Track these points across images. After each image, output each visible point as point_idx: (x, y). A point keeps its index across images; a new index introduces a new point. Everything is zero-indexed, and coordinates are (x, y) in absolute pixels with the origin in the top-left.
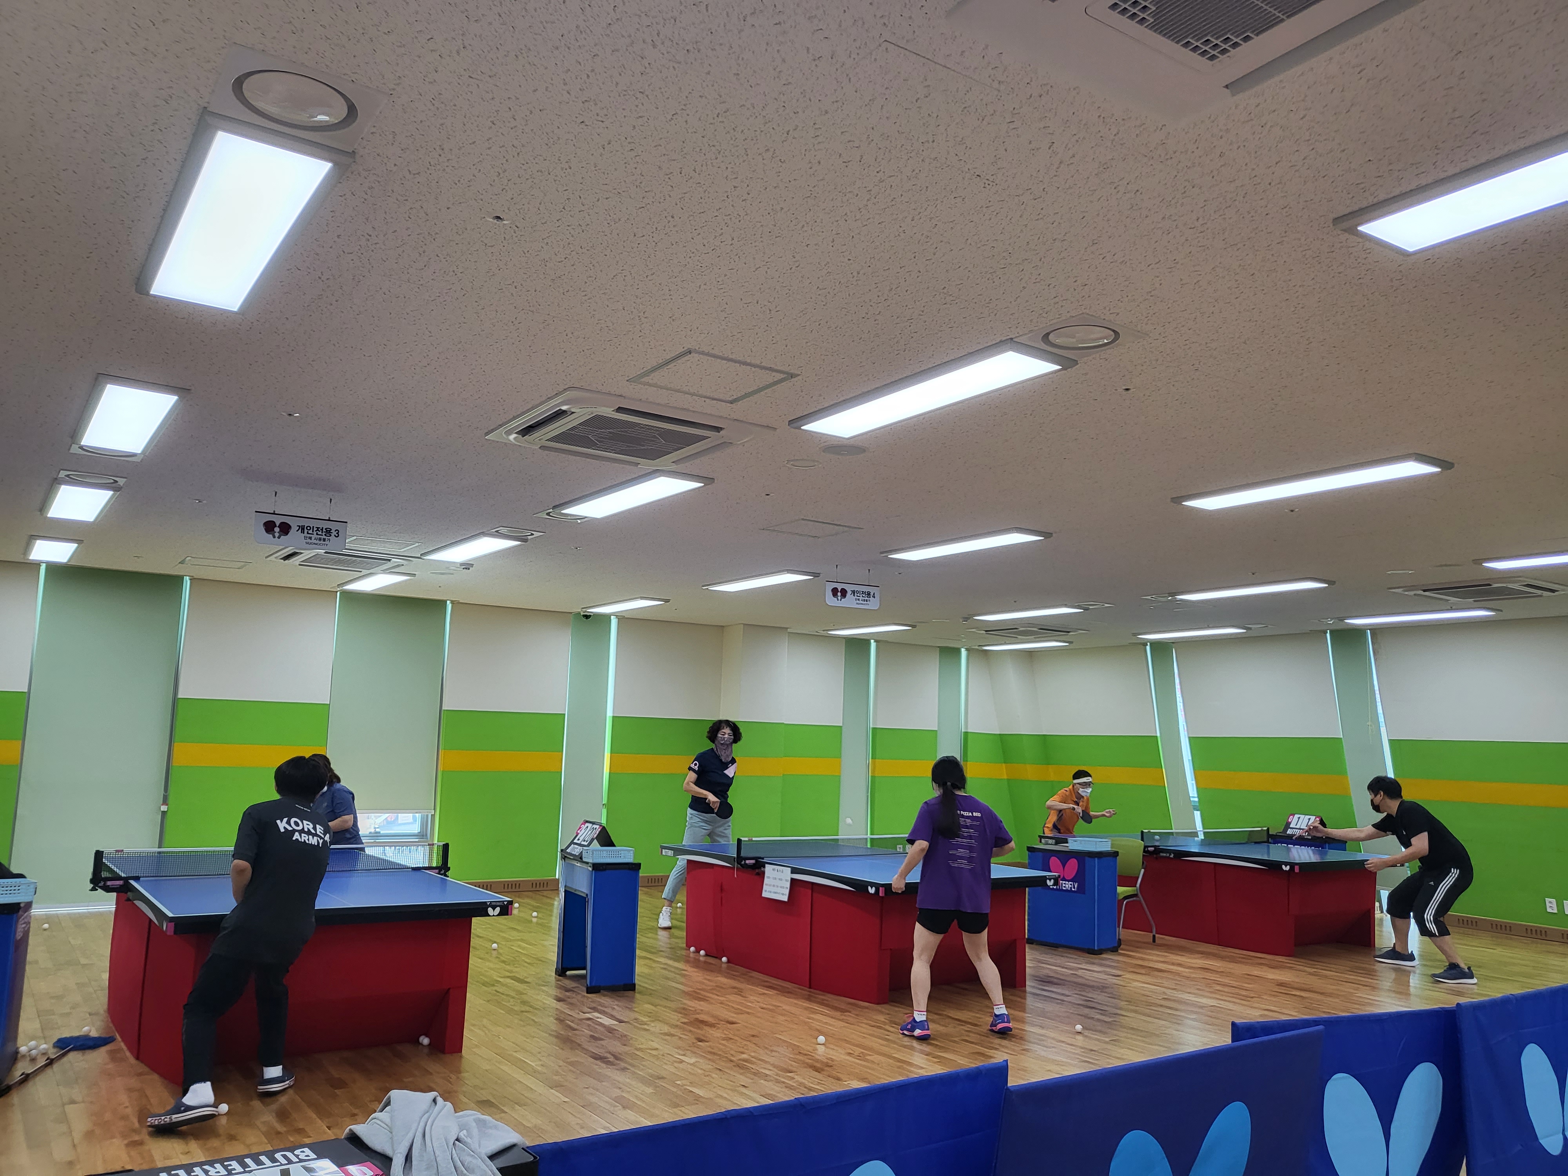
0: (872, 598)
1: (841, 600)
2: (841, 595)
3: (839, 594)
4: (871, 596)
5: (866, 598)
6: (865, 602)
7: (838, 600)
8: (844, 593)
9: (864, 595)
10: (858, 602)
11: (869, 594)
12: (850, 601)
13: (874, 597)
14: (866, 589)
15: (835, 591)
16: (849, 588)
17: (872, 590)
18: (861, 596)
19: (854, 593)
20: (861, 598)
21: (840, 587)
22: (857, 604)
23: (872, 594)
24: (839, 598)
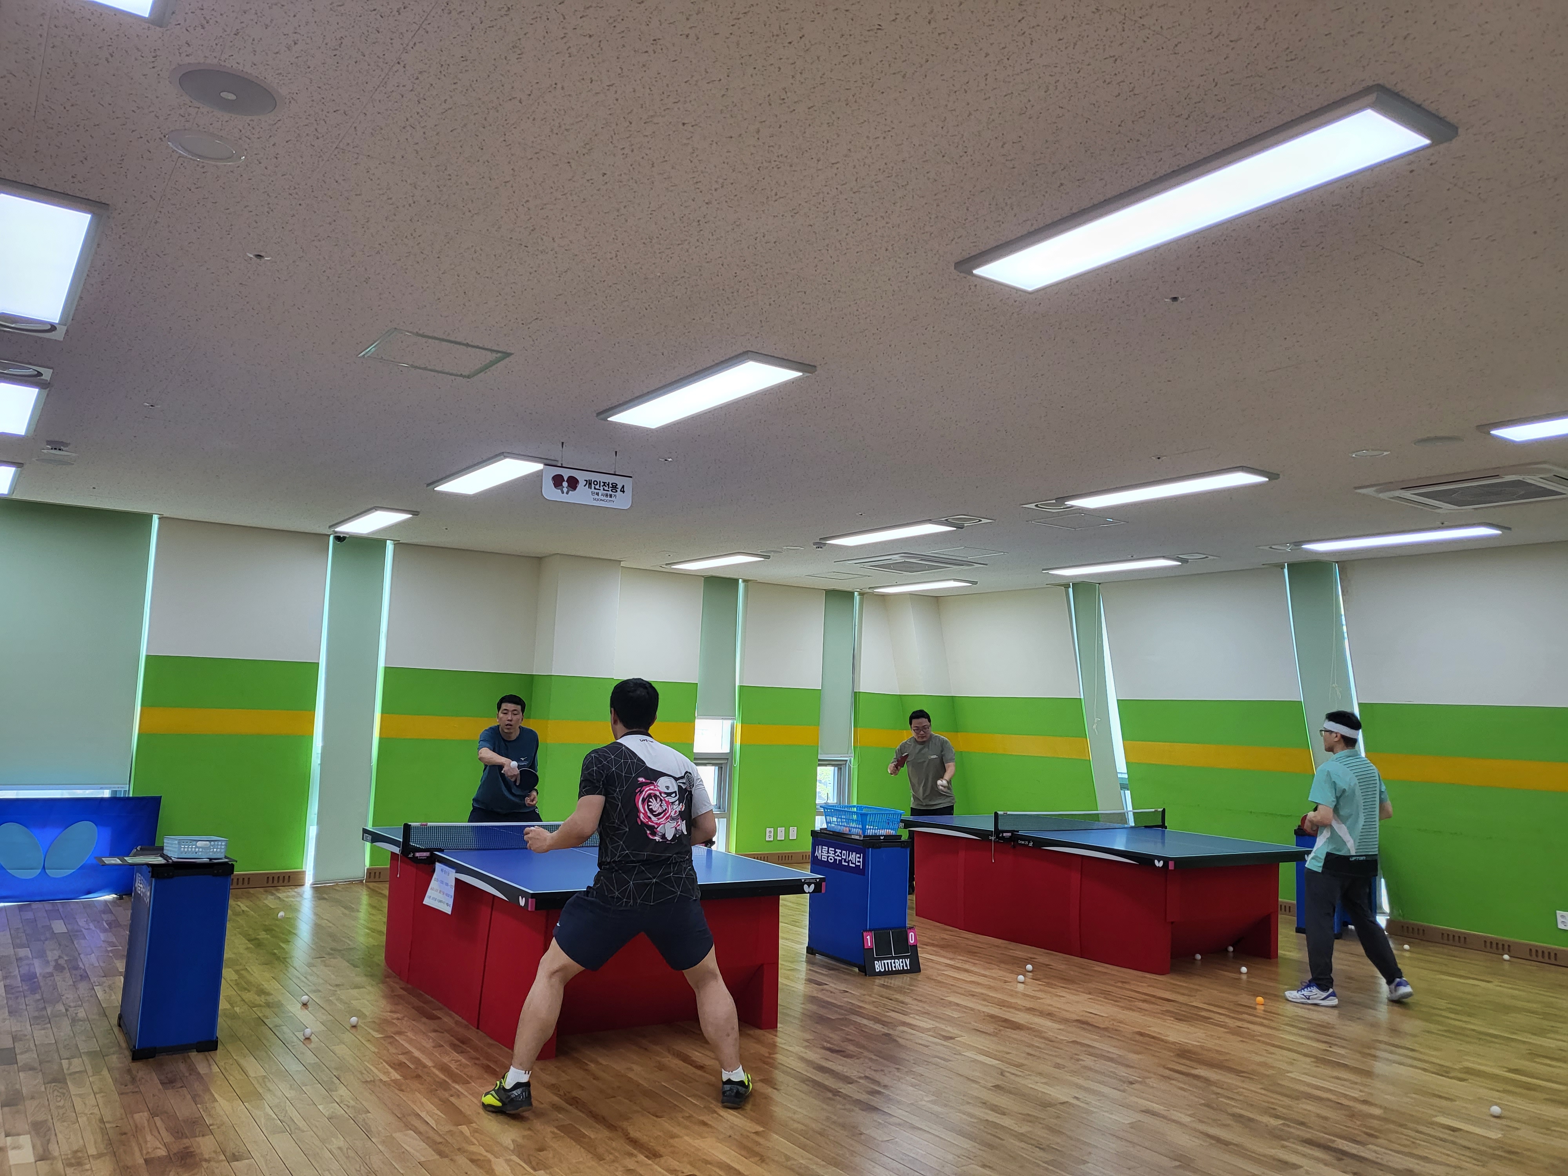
0: (619, 493)
1: (567, 493)
2: (569, 485)
3: (565, 484)
4: (619, 490)
5: (611, 493)
6: (609, 498)
7: (563, 493)
8: (573, 483)
9: (606, 488)
10: (596, 497)
11: (614, 487)
12: (582, 496)
13: (623, 492)
14: (611, 479)
15: (558, 481)
16: (581, 477)
17: (620, 481)
18: (602, 488)
19: (590, 484)
20: (601, 492)
21: (566, 474)
22: (595, 499)
23: (619, 487)
24: (565, 490)
